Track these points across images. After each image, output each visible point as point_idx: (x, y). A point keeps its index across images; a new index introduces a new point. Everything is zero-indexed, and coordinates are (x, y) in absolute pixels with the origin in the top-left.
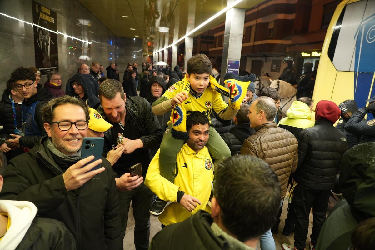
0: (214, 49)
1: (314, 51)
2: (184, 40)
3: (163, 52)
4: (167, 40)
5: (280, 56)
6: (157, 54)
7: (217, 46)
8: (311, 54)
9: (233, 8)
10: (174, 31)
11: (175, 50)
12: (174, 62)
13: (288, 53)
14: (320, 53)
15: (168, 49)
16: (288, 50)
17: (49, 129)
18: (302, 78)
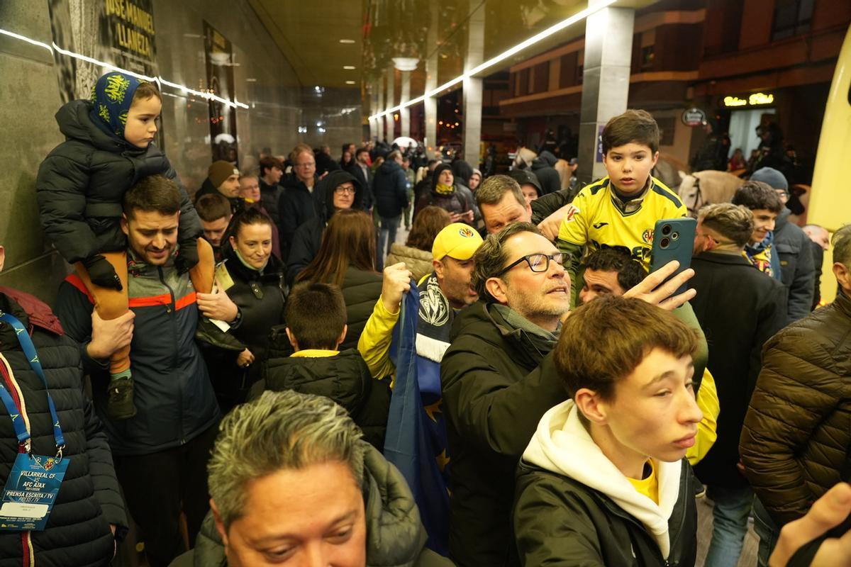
0: (511, 101)
1: (756, 93)
2: (461, 83)
3: (384, 117)
4: (406, 88)
6: (380, 121)
7: (517, 94)
8: (748, 101)
9: (607, 9)
11: (431, 109)
12: (430, 136)
13: (691, 100)
14: (771, 96)
15: (411, 108)
16: (690, 93)
17: (499, 287)
18: (763, 154)
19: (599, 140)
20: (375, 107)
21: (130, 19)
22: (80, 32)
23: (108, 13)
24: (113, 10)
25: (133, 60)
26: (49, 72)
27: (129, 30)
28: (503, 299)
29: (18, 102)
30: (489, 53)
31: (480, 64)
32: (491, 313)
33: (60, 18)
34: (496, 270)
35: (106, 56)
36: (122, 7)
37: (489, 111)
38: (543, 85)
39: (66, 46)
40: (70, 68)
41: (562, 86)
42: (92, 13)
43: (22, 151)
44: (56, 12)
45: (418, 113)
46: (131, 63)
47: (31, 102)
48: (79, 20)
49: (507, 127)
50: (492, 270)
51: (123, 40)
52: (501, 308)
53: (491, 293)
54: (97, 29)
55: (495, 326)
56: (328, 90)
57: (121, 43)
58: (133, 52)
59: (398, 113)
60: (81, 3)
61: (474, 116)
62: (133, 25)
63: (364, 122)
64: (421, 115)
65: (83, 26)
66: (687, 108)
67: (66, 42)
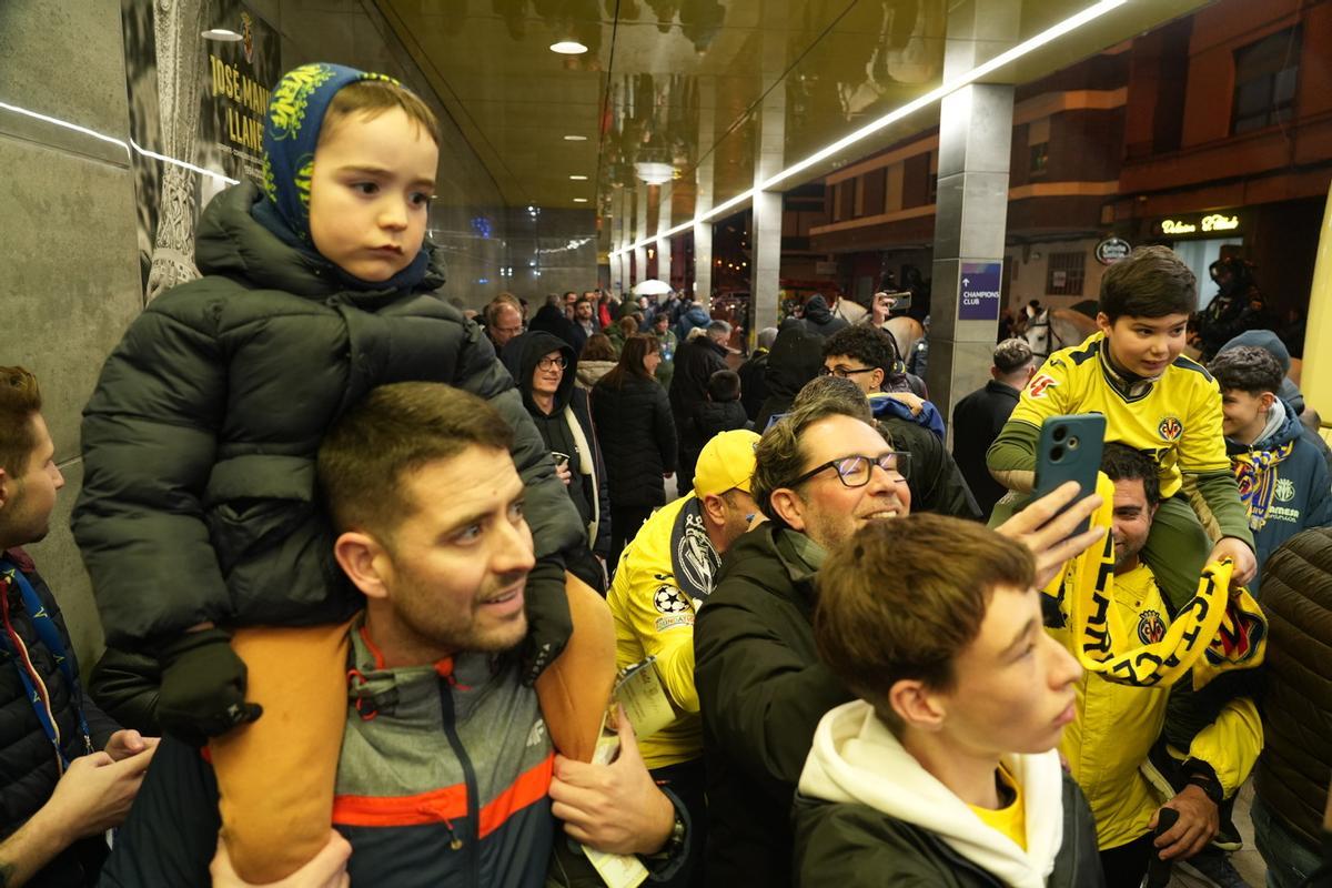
0: (828, 228)
1: (1211, 214)
2: (750, 201)
3: (632, 254)
4: (666, 208)
5: (1078, 239)
6: (626, 259)
7: (837, 218)
8: (1199, 225)
9: (971, 87)
10: (698, 174)
11: (703, 240)
12: (702, 281)
13: (1109, 226)
14: (1235, 218)
15: (673, 240)
16: (1108, 214)
17: (792, 505)
18: (1221, 308)
19: (963, 285)
20: (619, 238)
21: (248, 102)
22: (172, 119)
23: (215, 93)
24: (222, 89)
25: (249, 163)
26: (122, 177)
27: (245, 118)
28: (798, 523)
29: (73, 220)
30: (791, 154)
31: (778, 172)
32: (779, 544)
33: (143, 99)
34: (788, 478)
35: (209, 156)
36: (237, 85)
37: (791, 244)
38: (877, 203)
39: (150, 143)
40: (154, 172)
41: (906, 206)
42: (191, 93)
43: (75, 293)
44: (139, 90)
45: (683, 246)
46: (246, 167)
47: (93, 221)
48: (172, 102)
49: (822, 269)
50: (781, 478)
51: (235, 133)
52: (794, 537)
53: (779, 512)
54: (197, 115)
55: (781, 563)
56: (547, 212)
57: (233, 136)
58: (250, 151)
59: (653, 246)
60: (175, 79)
61: (769, 250)
62: (251, 112)
63: (601, 261)
64: (689, 251)
65: (177, 110)
66: (1103, 238)
67: (151, 135)
